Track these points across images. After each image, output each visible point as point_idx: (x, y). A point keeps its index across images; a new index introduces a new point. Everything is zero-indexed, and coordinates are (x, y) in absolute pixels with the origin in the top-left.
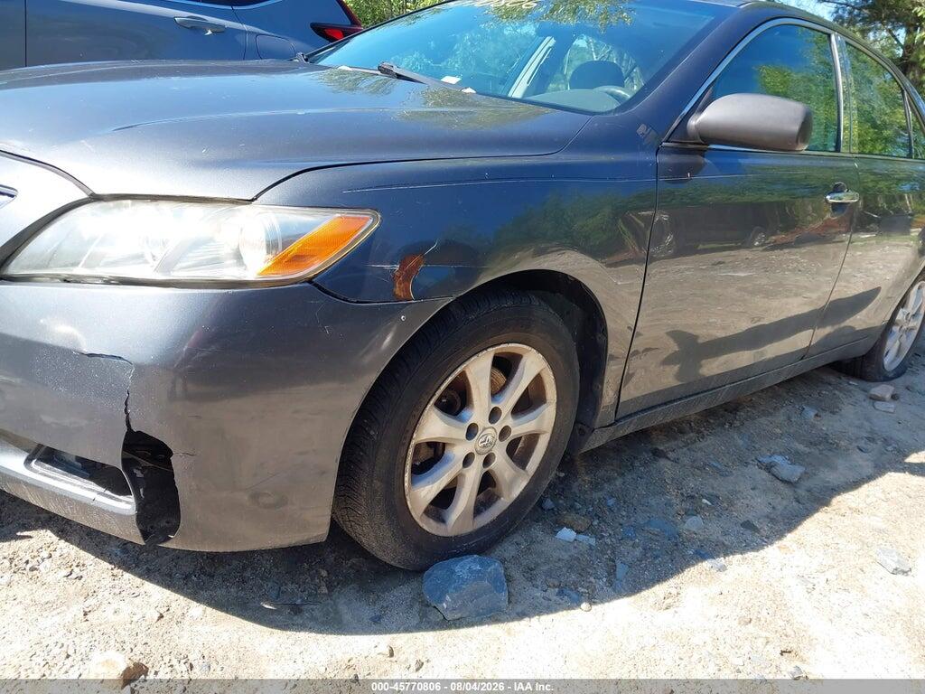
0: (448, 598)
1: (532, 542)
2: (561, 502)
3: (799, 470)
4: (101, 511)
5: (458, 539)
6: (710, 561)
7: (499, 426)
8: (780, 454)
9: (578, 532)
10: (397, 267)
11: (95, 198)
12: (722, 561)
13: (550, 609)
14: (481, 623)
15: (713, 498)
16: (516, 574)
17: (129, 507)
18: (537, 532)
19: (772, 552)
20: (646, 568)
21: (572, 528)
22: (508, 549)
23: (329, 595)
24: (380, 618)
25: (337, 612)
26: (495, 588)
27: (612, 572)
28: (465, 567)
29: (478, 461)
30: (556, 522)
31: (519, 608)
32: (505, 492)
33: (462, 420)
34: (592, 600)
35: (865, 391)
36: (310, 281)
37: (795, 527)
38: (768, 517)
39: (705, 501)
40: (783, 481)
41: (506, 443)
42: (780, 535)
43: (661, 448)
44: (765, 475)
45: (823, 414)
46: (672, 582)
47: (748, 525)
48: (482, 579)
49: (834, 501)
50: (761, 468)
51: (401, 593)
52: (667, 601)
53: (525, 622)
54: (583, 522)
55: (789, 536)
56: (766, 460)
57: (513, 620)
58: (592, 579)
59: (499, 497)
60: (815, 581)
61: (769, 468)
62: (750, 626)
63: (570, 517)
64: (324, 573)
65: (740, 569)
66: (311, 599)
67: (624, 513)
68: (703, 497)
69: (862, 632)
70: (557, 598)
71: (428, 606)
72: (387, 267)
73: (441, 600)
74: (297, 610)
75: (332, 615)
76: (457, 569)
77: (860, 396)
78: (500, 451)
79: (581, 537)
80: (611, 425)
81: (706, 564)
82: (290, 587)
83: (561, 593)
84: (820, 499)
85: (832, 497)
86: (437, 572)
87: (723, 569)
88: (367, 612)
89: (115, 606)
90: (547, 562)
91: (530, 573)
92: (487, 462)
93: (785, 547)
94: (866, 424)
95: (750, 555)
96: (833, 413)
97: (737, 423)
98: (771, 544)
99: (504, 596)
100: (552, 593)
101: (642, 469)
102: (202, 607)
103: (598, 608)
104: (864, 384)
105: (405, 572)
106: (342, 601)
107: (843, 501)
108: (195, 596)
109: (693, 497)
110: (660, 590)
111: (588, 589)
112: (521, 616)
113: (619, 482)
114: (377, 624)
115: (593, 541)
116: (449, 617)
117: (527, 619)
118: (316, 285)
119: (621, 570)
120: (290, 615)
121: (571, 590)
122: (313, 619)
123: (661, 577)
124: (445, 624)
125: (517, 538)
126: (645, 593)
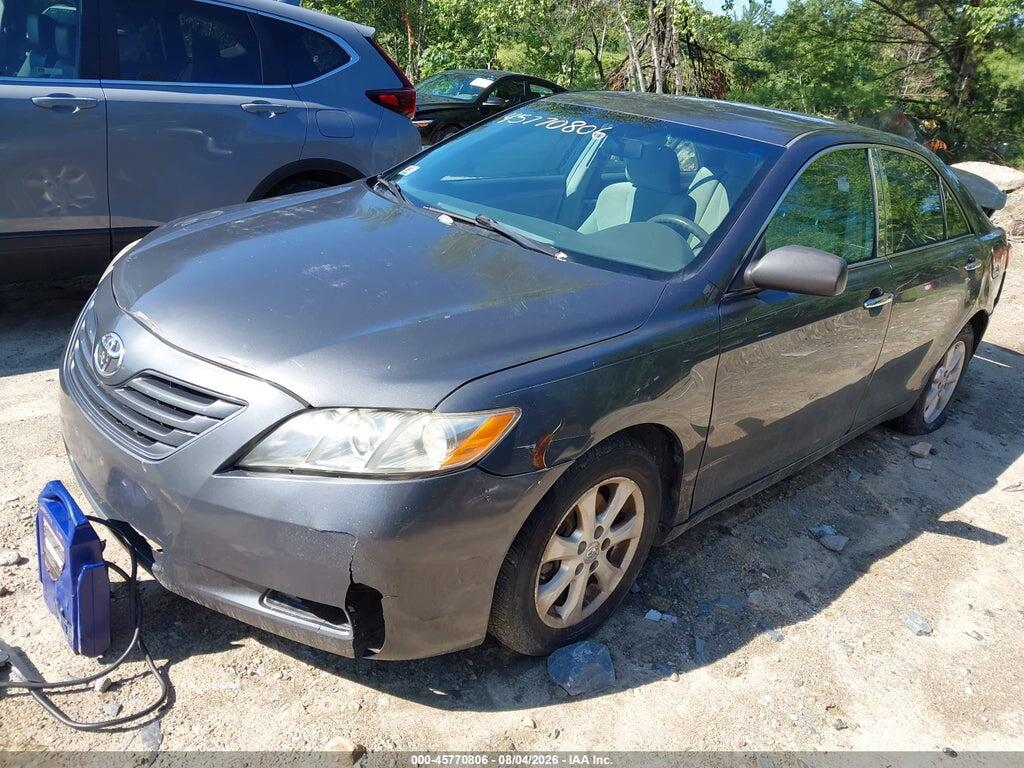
0: (570, 679)
1: (627, 624)
2: (646, 584)
3: (844, 540)
4: (324, 637)
5: (572, 628)
6: (770, 631)
7: (601, 540)
8: (829, 523)
9: (662, 612)
10: (534, 445)
11: (310, 408)
12: (780, 631)
13: (647, 681)
14: (596, 695)
15: (772, 571)
16: (618, 654)
17: (347, 633)
18: (629, 614)
19: (819, 620)
20: (719, 642)
21: (657, 609)
22: (607, 632)
23: (478, 681)
24: (521, 697)
25: (487, 694)
26: (605, 666)
27: (692, 646)
28: (580, 652)
29: (586, 568)
30: (643, 604)
31: (624, 683)
32: (605, 587)
33: (574, 541)
34: (679, 671)
35: (906, 446)
36: (474, 465)
37: (839, 596)
38: (816, 586)
39: (764, 575)
40: (830, 550)
41: (606, 551)
42: (826, 603)
43: (725, 524)
44: (814, 544)
45: (866, 476)
46: (740, 652)
47: (800, 595)
48: (594, 662)
49: (873, 567)
50: (811, 538)
51: (532, 675)
52: (738, 670)
53: (628, 692)
54: (665, 603)
55: (834, 604)
56: (816, 530)
57: (620, 691)
58: (677, 654)
59: (600, 592)
60: (854, 645)
61: (818, 537)
62: (802, 688)
63: (656, 600)
64: (471, 663)
65: (796, 637)
66: (465, 685)
67: (698, 591)
68: (762, 570)
69: (889, 687)
70: (652, 672)
71: (554, 684)
72: (527, 447)
73: (565, 680)
74: (457, 695)
75: (484, 697)
76: (574, 654)
77: (902, 452)
78: (602, 559)
79: (665, 616)
80: (686, 522)
81: (766, 636)
82: (448, 676)
83: (654, 667)
84: (860, 567)
85: (870, 564)
86: (558, 657)
87: (780, 639)
88: (510, 693)
89: (324, 700)
90: (641, 641)
91: (628, 651)
92: (592, 568)
93: (831, 615)
94: (905, 484)
95: (801, 624)
96: (876, 474)
97: (790, 493)
98: (819, 612)
99: (612, 674)
100: (647, 667)
101: (710, 548)
102: (387, 696)
103: (684, 676)
104: (906, 439)
105: (533, 658)
106: (489, 685)
107: (882, 566)
108: (378, 687)
109: (754, 571)
110: (731, 659)
111: (675, 661)
112: (625, 688)
113: (691, 562)
114: (518, 702)
115: (675, 619)
116: (572, 693)
117: (630, 690)
118: (478, 467)
119: (700, 644)
120: (454, 700)
121: (662, 664)
122: (470, 701)
123: (731, 648)
124: (569, 698)
125: (613, 621)
126: (719, 663)
